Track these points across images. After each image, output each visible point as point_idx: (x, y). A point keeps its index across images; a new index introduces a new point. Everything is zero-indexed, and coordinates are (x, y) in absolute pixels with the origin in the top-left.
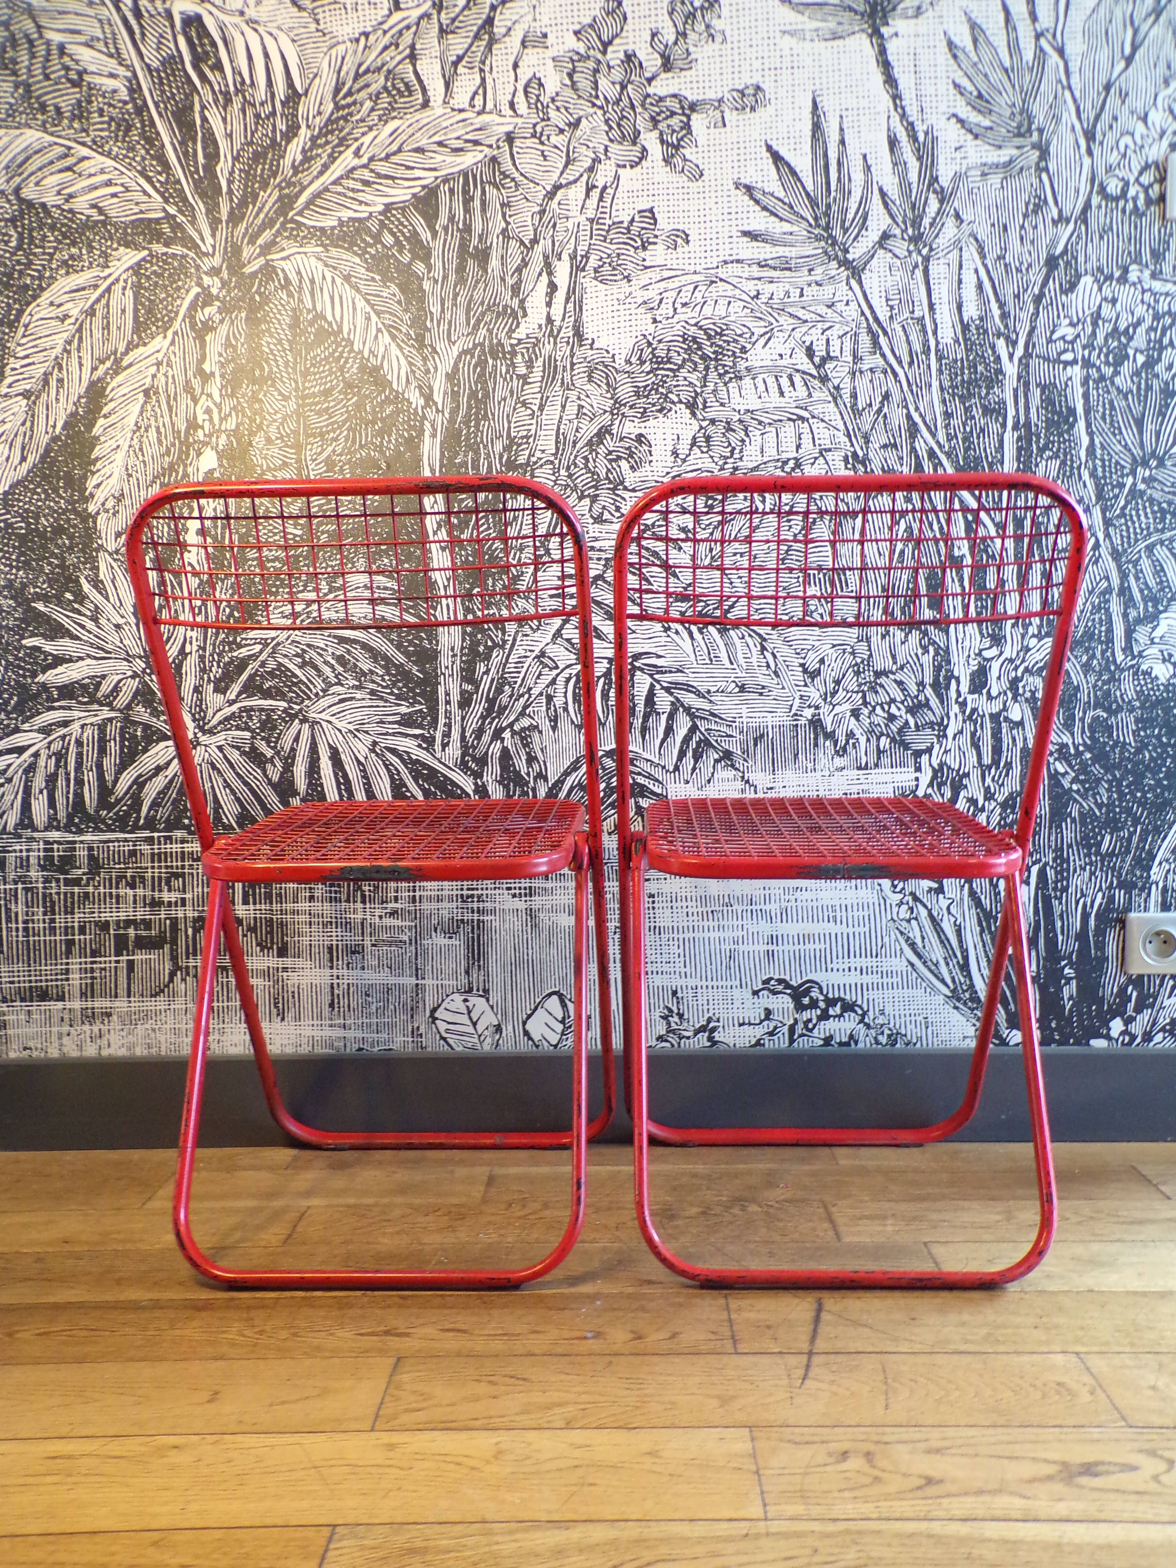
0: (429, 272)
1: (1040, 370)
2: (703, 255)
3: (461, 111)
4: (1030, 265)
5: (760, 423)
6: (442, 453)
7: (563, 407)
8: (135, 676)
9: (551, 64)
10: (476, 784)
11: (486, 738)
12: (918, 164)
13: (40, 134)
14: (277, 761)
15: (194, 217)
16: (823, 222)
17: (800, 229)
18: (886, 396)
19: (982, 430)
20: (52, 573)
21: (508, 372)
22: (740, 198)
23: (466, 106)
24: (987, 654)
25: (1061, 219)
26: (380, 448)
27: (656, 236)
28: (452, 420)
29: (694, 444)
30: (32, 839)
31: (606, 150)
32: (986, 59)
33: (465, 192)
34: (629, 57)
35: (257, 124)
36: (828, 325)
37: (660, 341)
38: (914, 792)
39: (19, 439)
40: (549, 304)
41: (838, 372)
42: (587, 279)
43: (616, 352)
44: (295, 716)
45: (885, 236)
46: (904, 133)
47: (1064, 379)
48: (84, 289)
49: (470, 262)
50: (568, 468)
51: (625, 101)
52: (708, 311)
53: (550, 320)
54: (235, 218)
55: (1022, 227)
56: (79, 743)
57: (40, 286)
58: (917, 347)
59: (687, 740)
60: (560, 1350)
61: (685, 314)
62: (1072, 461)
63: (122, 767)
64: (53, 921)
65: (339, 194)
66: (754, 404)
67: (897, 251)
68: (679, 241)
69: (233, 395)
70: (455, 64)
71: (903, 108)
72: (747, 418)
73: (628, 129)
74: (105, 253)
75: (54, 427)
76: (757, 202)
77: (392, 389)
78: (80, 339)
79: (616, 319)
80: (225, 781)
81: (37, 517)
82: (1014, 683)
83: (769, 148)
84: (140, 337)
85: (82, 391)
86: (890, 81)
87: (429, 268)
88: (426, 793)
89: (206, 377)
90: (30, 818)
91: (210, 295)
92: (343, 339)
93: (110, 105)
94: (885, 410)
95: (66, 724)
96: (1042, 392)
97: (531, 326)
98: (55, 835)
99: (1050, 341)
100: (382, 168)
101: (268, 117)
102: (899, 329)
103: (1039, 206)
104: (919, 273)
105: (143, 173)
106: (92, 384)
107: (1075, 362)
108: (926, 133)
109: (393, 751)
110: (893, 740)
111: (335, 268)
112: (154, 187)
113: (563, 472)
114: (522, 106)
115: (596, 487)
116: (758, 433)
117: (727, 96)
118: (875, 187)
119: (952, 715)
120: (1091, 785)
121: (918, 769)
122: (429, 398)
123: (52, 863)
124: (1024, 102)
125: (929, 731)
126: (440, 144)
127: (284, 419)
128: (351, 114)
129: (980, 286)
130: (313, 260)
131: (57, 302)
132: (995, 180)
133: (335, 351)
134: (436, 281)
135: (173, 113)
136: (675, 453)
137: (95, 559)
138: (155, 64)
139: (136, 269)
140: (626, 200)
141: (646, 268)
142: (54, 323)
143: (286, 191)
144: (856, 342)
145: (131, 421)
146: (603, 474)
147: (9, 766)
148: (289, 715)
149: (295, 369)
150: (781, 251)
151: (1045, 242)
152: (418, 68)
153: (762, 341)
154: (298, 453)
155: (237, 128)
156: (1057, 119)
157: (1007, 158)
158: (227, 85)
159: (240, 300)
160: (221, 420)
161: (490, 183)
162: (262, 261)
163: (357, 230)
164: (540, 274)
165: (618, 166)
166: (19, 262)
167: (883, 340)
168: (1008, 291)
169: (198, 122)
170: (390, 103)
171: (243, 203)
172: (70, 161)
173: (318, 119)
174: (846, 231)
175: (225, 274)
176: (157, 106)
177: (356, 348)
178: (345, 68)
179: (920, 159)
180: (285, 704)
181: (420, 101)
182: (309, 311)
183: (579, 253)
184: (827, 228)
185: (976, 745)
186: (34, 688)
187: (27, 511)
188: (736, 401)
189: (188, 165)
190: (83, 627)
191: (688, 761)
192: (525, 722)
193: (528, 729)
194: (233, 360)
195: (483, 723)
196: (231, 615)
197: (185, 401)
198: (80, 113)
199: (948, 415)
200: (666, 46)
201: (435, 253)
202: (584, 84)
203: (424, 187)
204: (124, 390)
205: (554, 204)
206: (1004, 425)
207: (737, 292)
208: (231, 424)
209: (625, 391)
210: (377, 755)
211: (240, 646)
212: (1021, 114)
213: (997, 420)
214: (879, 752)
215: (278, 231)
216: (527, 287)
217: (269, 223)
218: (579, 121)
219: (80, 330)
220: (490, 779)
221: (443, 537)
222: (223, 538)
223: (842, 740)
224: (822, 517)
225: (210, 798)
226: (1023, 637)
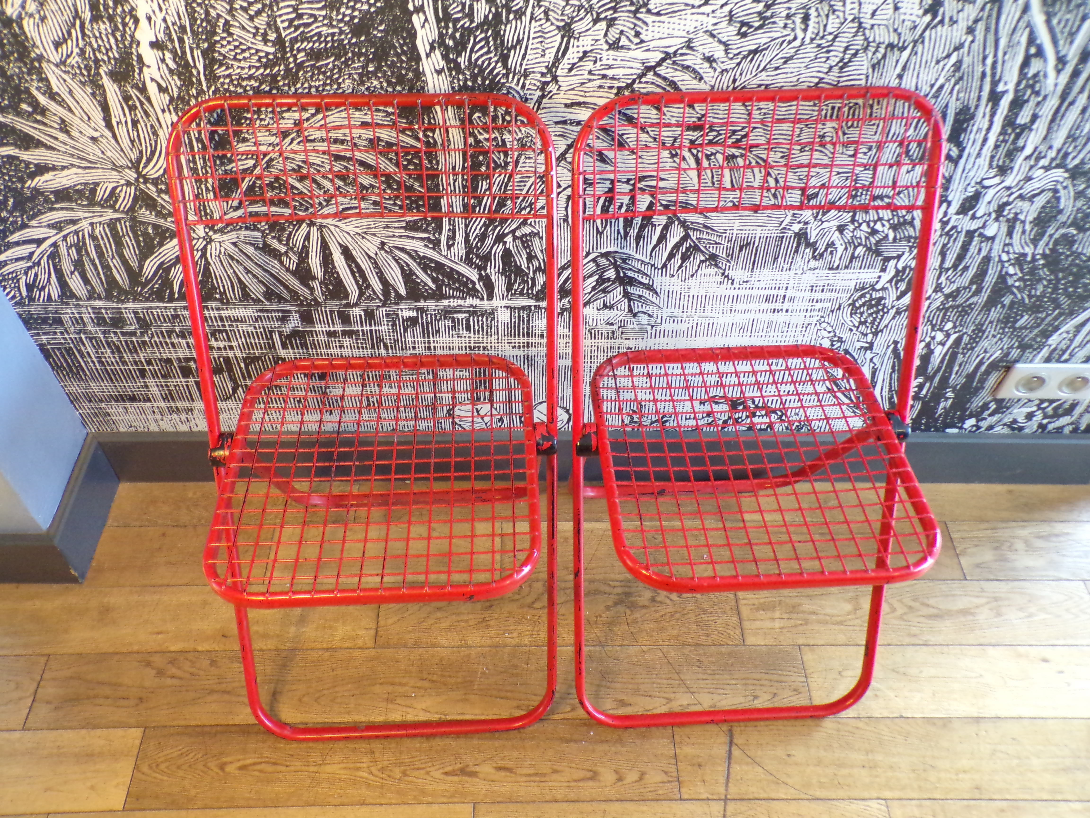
8: (128, 184)
10: (480, 275)
11: (489, 241)
24: (987, 183)
38: (873, 286)
44: (302, 220)
56: (93, 237)
59: (677, 246)
60: (572, 795)
63: (143, 257)
80: (245, 268)
82: (1002, 207)
88: (434, 280)
90: (71, 291)
95: (73, 222)
109: (402, 250)
110: (869, 249)
115: (615, 9)
120: (1032, 283)
121: (884, 270)
125: (904, 243)
147: (32, 253)
148: (296, 219)
180: (290, 211)
185: (943, 254)
186: (27, 191)
190: (55, 138)
191: (677, 260)
192: (527, 230)
193: (529, 235)
195: (486, 230)
210: (386, 252)
211: (231, 161)
214: (853, 257)
220: (493, 271)
221: (437, 60)
222: (184, 53)
223: (821, 248)
224: (866, 49)
225: (235, 281)
226: (1031, 167)
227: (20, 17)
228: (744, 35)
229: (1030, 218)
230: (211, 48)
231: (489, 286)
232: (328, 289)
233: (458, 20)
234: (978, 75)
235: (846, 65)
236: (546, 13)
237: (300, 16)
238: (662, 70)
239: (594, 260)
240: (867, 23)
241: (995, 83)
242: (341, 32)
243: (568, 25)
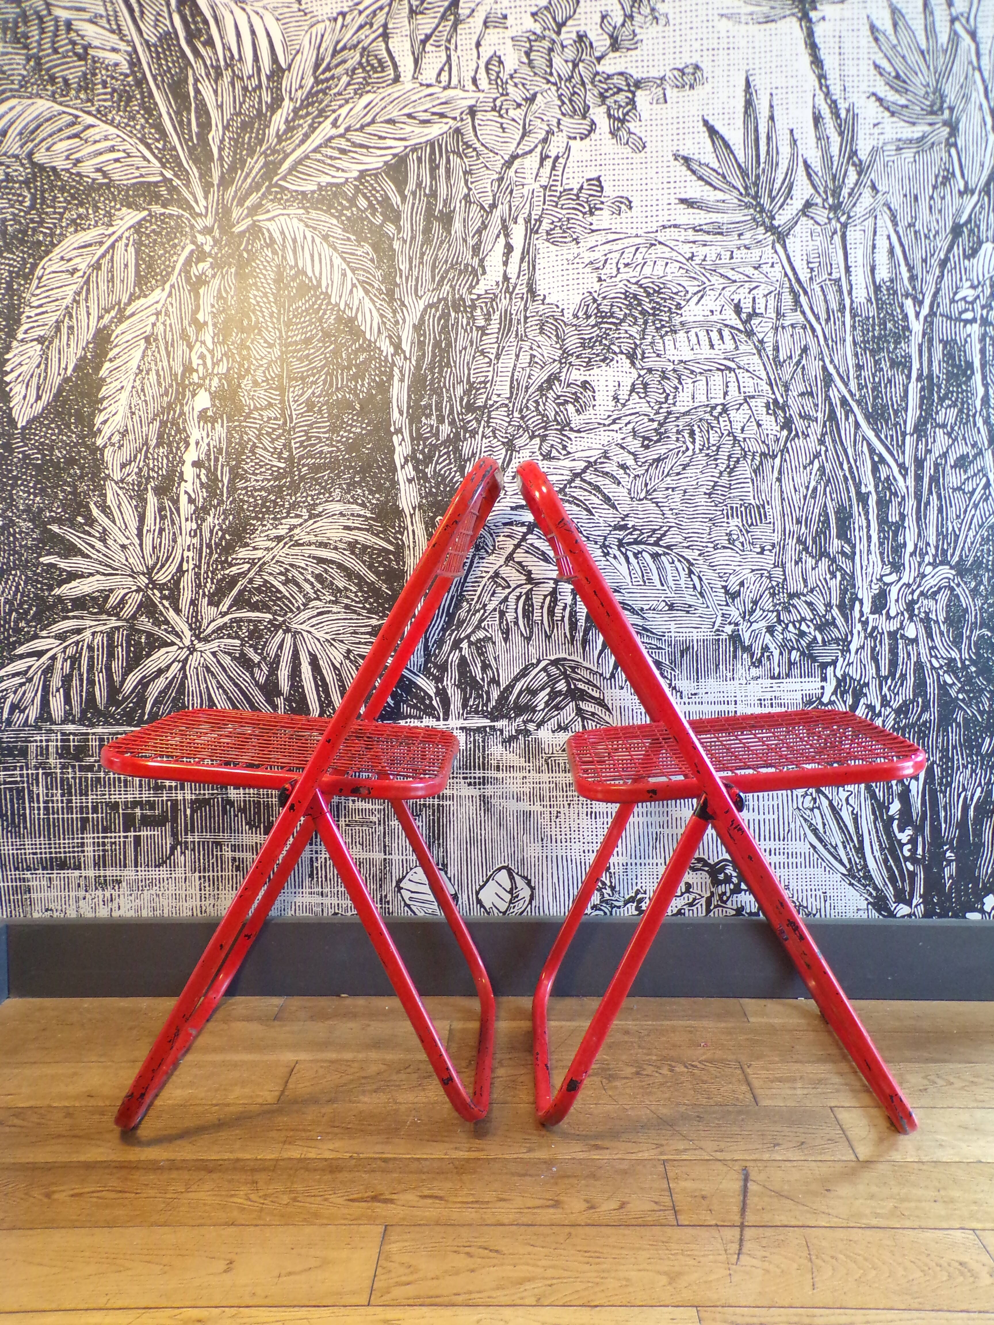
0: (399, 233)
1: (943, 328)
2: (644, 220)
3: (429, 86)
4: (937, 233)
5: (692, 372)
6: (409, 397)
7: (517, 356)
8: (139, 590)
9: (510, 43)
10: (437, 688)
11: (446, 648)
12: (839, 139)
13: (50, 104)
14: (263, 665)
15: (189, 181)
16: (752, 192)
17: (731, 198)
18: (805, 350)
19: (890, 381)
20: (66, 499)
21: (468, 324)
22: (678, 168)
23: (433, 81)
24: (887, 580)
25: (967, 191)
26: (354, 391)
27: (602, 203)
28: (418, 367)
29: (633, 390)
30: (51, 731)
31: (559, 123)
32: (904, 42)
33: (432, 160)
34: (581, 37)
35: (245, 96)
36: (755, 284)
37: (604, 298)
38: (819, 699)
39: (35, 380)
40: (506, 263)
41: (762, 327)
42: (540, 241)
43: (565, 307)
44: (280, 626)
45: (808, 204)
46: (828, 110)
47: (963, 336)
48: (90, 245)
49: (436, 224)
50: (521, 410)
51: (577, 79)
52: (647, 271)
53: (506, 278)
54: (225, 182)
55: (932, 198)
56: (90, 648)
57: (51, 242)
58: (834, 305)
60: (525, 1220)
61: (628, 274)
62: (968, 409)
63: (128, 670)
64: (70, 801)
65: (319, 161)
66: (687, 355)
67: (818, 219)
68: (623, 207)
69: (224, 342)
70: (424, 42)
71: (827, 87)
72: (680, 367)
73: (579, 105)
74: (109, 212)
75: (66, 369)
76: (694, 172)
77: (365, 339)
78: (88, 290)
79: (566, 277)
80: (218, 682)
81: (51, 449)
82: (910, 606)
83: (706, 123)
84: (141, 290)
85: (90, 337)
86: (817, 62)
87: (399, 229)
88: (393, 695)
89: (200, 326)
90: (49, 713)
91: (203, 252)
92: (322, 293)
93: (113, 78)
94: (804, 362)
95: (79, 631)
96: (945, 348)
97: (490, 283)
98: (70, 728)
99: (952, 301)
100: (357, 137)
101: (254, 90)
102: (818, 289)
103: (947, 178)
104: (837, 239)
105: (142, 141)
106: (99, 331)
107: (974, 320)
108: (848, 111)
110: (803, 654)
111: (315, 229)
112: (153, 153)
113: (516, 414)
114: (483, 82)
115: (545, 428)
116: (690, 381)
117: (669, 74)
118: (800, 160)
119: (855, 632)
120: (974, 694)
121: (824, 679)
122: (398, 347)
123: (69, 753)
124: (937, 82)
125: (834, 646)
126: (409, 116)
127: (269, 365)
128: (329, 88)
129: (891, 251)
130: (295, 221)
131: (67, 257)
132: (908, 154)
133: (314, 304)
134: (405, 242)
135: (169, 85)
136: (616, 398)
137: (103, 487)
138: (153, 40)
139: (137, 227)
140: (576, 169)
141: (593, 231)
142: (64, 276)
143: (271, 158)
144: (779, 301)
145: (134, 364)
146: (551, 417)
147: (30, 667)
148: (273, 625)
149: (279, 320)
150: (714, 217)
151: (952, 211)
152: (390, 45)
153: (696, 298)
154: (282, 394)
155: (227, 99)
156: (966, 98)
157: (920, 134)
158: (218, 60)
159: (230, 256)
160: (214, 364)
161: (454, 152)
162: (249, 221)
163: (335, 195)
164: (498, 236)
165: (570, 138)
166: (32, 221)
167: (803, 299)
168: (917, 256)
169: (192, 94)
170: (364, 78)
171: (233, 169)
172: (78, 128)
173: (300, 92)
174: (773, 199)
175: (217, 233)
176: (155, 79)
177: (333, 301)
178: (324, 45)
179: (841, 134)
180: (271, 616)
181: (392, 76)
182: (291, 268)
183: (533, 217)
184: (756, 197)
185: (875, 659)
186: (51, 599)
187: (42, 444)
188: (671, 353)
189: (183, 133)
190: (93, 547)
192: (481, 634)
193: (483, 640)
194: (224, 310)
195: (444, 635)
196: (223, 537)
197: (181, 348)
198: (86, 84)
199: (859, 367)
200: (615, 28)
201: (404, 216)
202: (540, 61)
203: (395, 155)
204: (127, 337)
205: (511, 172)
206: (909, 377)
207: (674, 254)
208: (222, 368)
209: (572, 342)
210: (351, 661)
211: (231, 565)
212: (934, 93)
213: (903, 372)
214: (791, 664)
215: (263, 195)
216: (486, 247)
217: (256, 187)
218: (534, 96)
219: (87, 282)
220: (449, 683)
221: (409, 471)
222: (216, 469)
223: (758, 653)
224: (745, 457)
225: (205, 697)
226: (920, 565)
227: (105, 446)
228: (647, 447)
229: (941, 618)
230: (238, 466)
231: (446, 702)
232: (290, 706)
233: (428, 438)
234: (841, 478)
235: (732, 470)
236: (493, 432)
237: (309, 439)
238: (587, 476)
239: (544, 669)
240: (740, 437)
241: (858, 486)
242: (339, 450)
243: (511, 441)
